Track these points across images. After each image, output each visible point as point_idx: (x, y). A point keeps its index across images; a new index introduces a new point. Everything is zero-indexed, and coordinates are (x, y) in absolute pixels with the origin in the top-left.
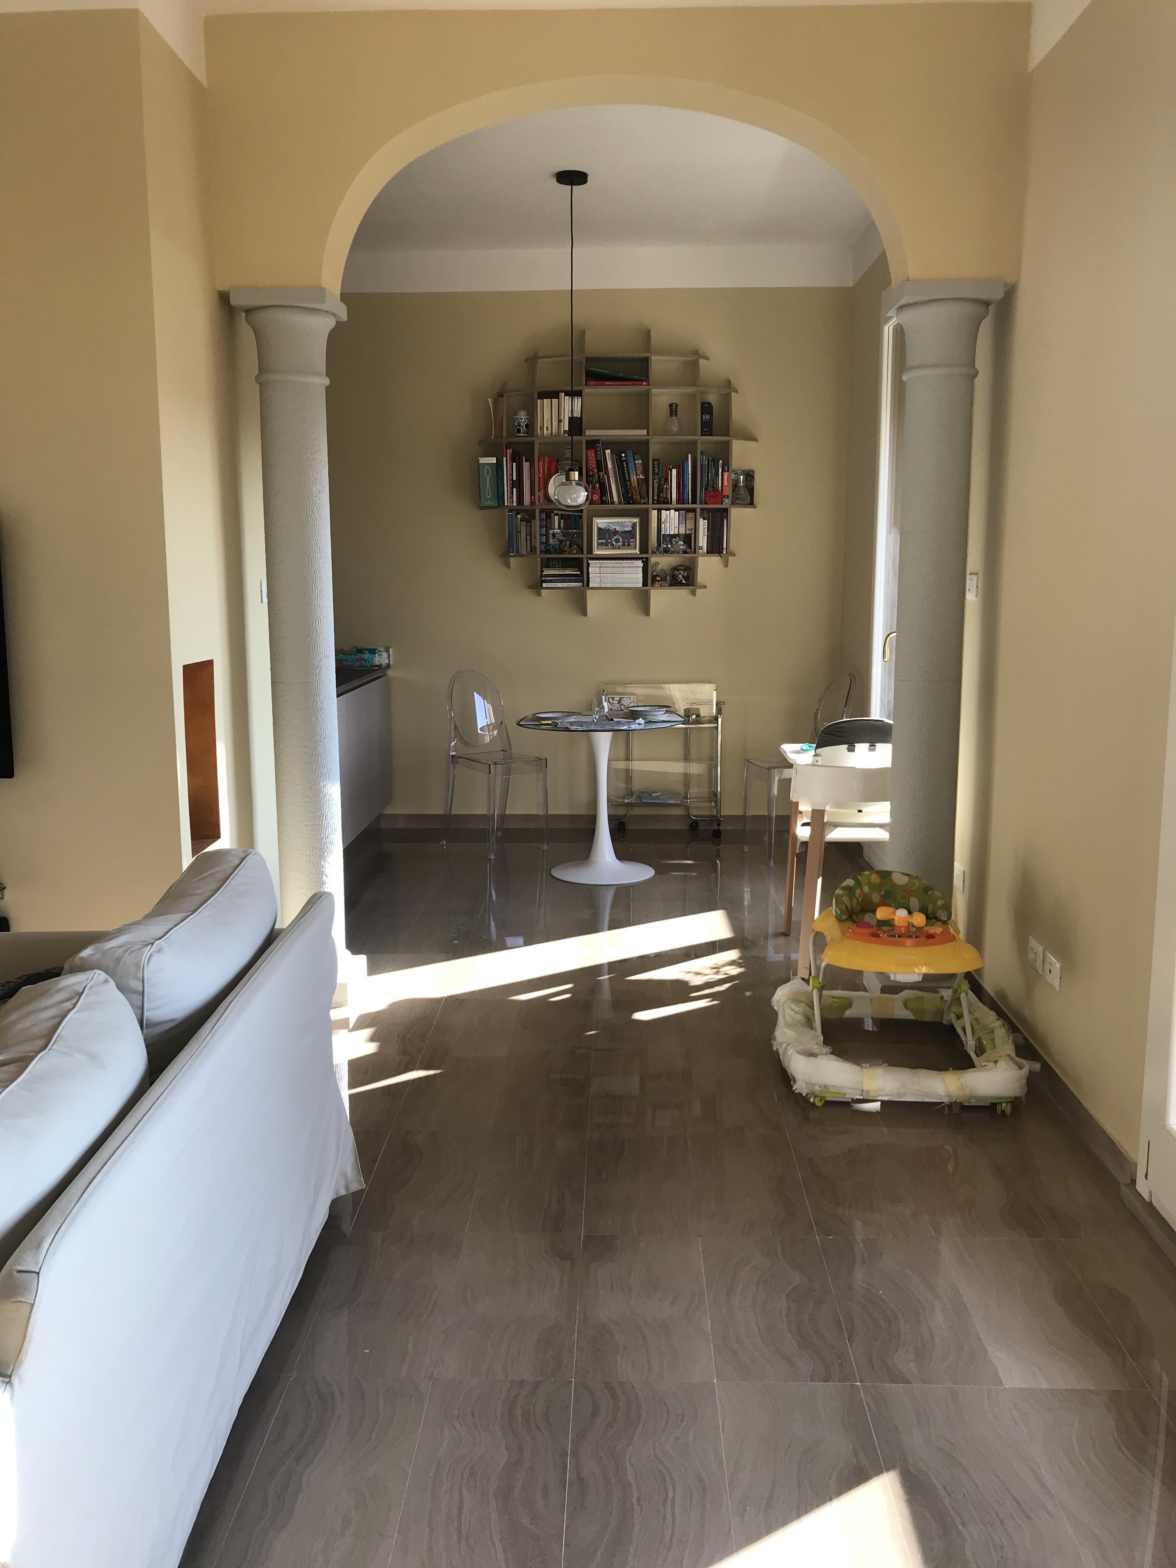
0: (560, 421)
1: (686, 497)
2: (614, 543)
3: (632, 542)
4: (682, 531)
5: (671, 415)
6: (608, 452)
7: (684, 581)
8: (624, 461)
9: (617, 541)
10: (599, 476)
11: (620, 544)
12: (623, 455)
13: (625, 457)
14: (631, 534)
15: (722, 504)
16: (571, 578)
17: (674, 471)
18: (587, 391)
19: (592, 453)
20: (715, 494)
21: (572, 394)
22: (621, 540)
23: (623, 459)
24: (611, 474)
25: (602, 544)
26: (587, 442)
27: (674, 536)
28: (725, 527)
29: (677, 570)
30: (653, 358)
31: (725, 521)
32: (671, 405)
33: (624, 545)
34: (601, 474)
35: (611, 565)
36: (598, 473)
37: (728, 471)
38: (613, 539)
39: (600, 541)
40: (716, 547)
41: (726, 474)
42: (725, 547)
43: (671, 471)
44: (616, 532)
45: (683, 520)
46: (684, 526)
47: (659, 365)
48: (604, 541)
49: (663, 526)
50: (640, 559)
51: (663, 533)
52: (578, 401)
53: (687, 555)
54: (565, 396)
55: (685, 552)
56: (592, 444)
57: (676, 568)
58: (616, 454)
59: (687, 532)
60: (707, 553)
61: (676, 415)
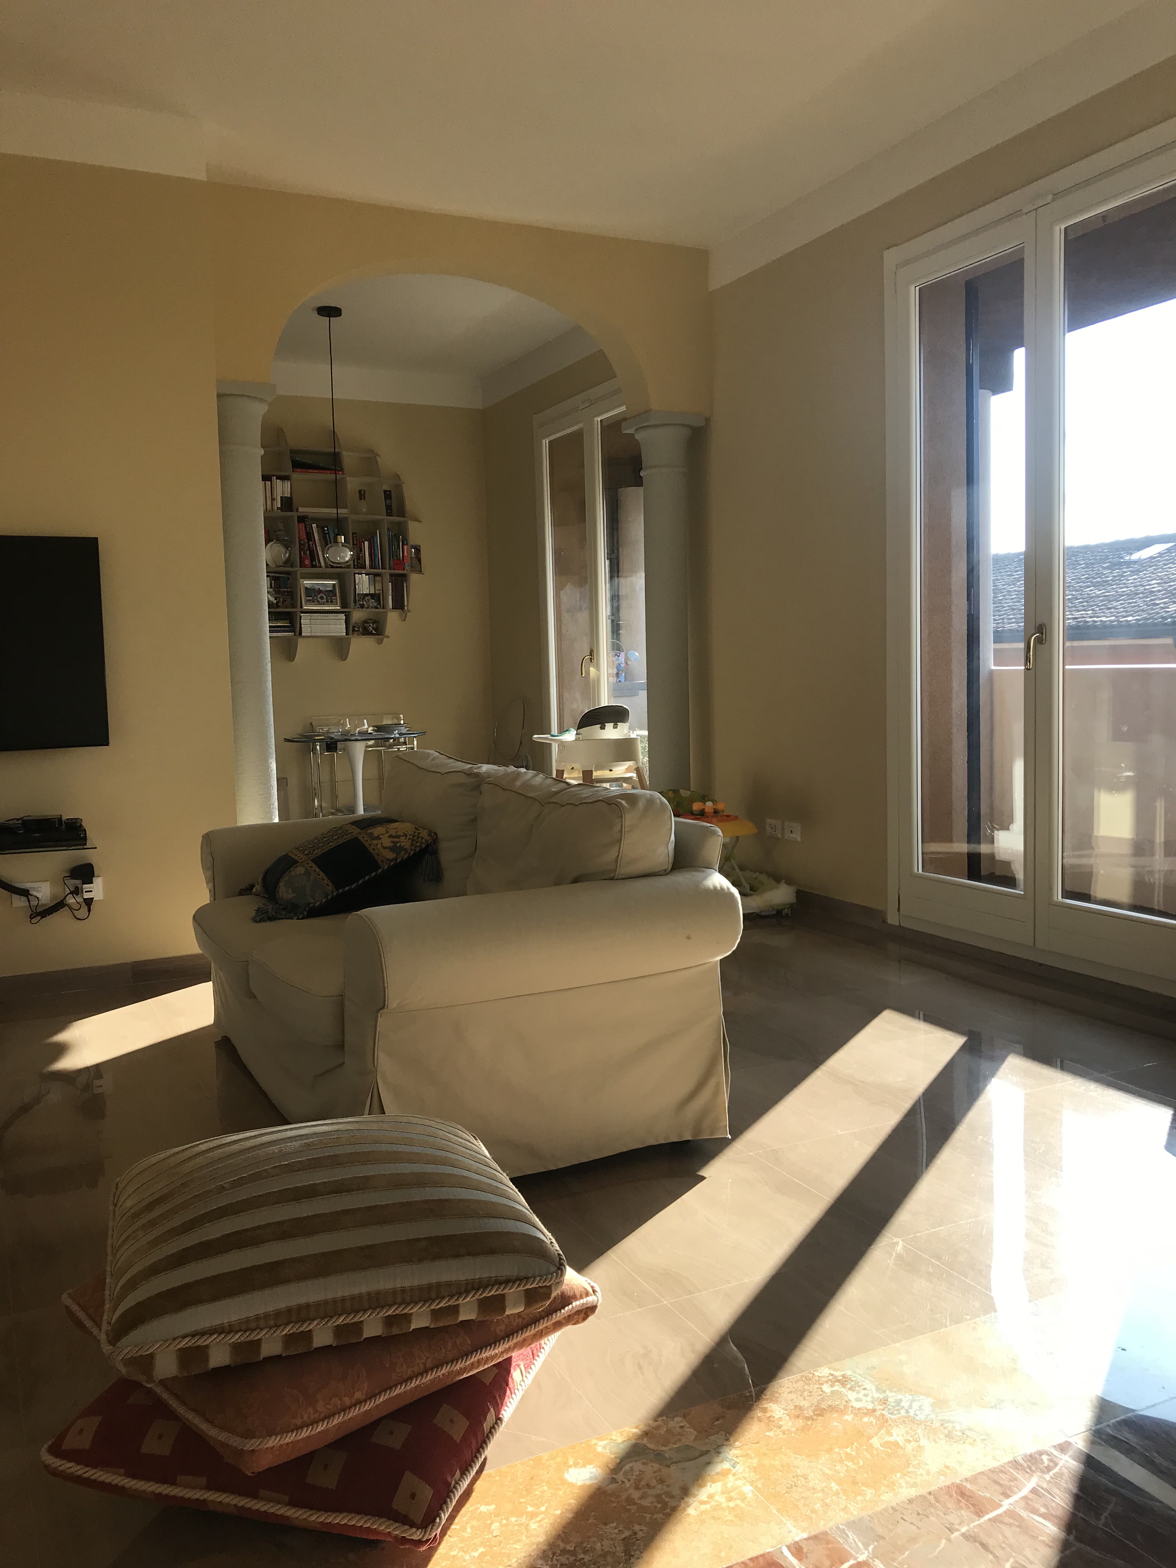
0: (273, 499)
1: (377, 564)
2: (319, 599)
3: (335, 599)
4: (372, 592)
5: (361, 499)
6: (314, 525)
7: (374, 632)
8: (327, 533)
9: (322, 598)
10: (309, 545)
11: (325, 600)
12: (326, 529)
13: (328, 530)
14: (332, 593)
15: (404, 570)
16: (283, 629)
17: (366, 543)
18: (295, 476)
19: (302, 525)
20: (399, 563)
21: (283, 478)
22: (325, 597)
23: (327, 532)
24: (318, 544)
25: (309, 600)
26: (298, 517)
27: (367, 595)
28: (405, 589)
29: (367, 623)
30: (344, 453)
31: (405, 584)
32: (360, 491)
33: (327, 602)
34: (311, 543)
35: (319, 618)
36: (308, 543)
37: (407, 544)
38: (319, 596)
39: (307, 598)
40: (399, 604)
41: (405, 547)
42: (406, 604)
43: (364, 543)
44: (320, 591)
45: (373, 582)
46: (373, 587)
47: (349, 459)
48: (311, 598)
49: (357, 587)
50: (341, 612)
51: (357, 592)
52: (288, 484)
53: (377, 610)
54: (277, 479)
55: (376, 608)
56: (302, 519)
57: (366, 622)
58: (321, 528)
59: (377, 592)
60: (393, 609)
61: (365, 499)
